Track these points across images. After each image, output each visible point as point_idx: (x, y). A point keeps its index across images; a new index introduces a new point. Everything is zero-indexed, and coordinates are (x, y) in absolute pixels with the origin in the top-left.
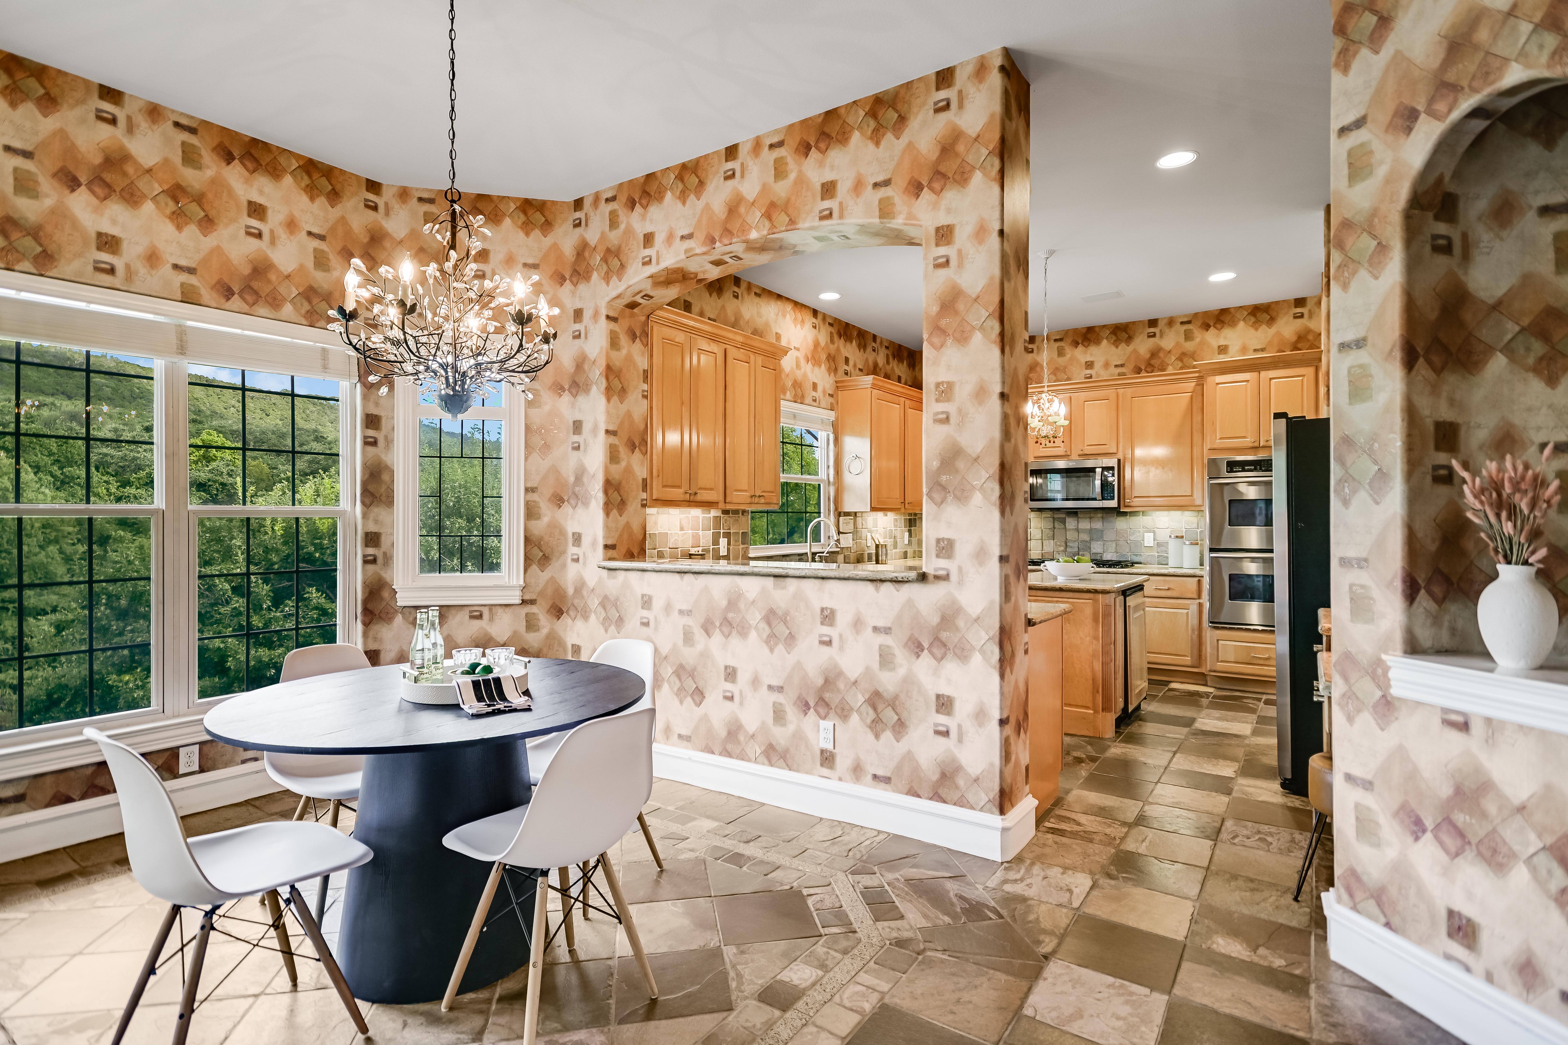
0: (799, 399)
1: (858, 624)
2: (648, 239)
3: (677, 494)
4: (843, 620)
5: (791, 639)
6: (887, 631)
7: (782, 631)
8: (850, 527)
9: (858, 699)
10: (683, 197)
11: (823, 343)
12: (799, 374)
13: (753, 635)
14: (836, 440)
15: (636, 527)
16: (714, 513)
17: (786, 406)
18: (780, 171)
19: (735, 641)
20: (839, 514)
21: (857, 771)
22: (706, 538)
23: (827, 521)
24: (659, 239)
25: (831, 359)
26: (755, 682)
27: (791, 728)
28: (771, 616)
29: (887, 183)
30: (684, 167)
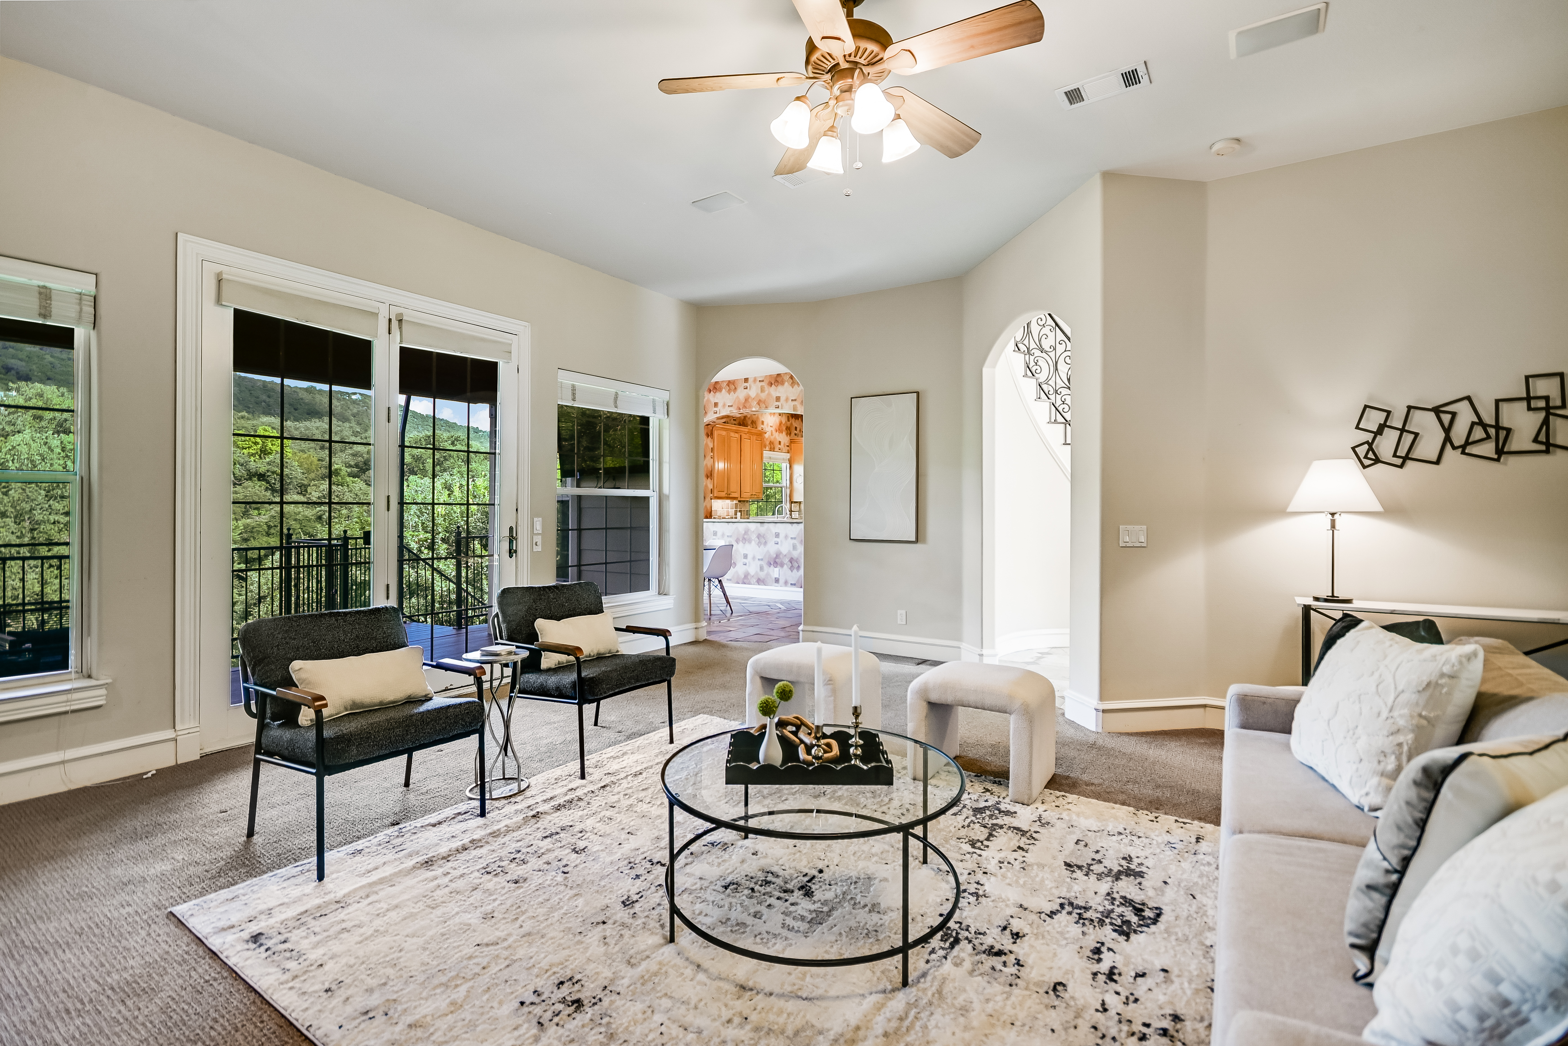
0: (772, 449)
1: (786, 537)
2: (716, 405)
3: (723, 494)
4: (782, 536)
5: (766, 543)
6: (795, 538)
7: (763, 540)
8: (797, 509)
9: (786, 561)
10: (729, 392)
11: (784, 422)
12: (772, 438)
13: (753, 542)
14: (790, 467)
15: (709, 507)
16: (735, 502)
17: (766, 454)
18: (762, 390)
19: (747, 545)
20: (792, 502)
21: (786, 583)
22: (732, 512)
23: (786, 506)
24: (720, 405)
25: (788, 429)
26: (754, 558)
27: (765, 572)
28: (759, 536)
29: (795, 400)
30: (729, 382)
